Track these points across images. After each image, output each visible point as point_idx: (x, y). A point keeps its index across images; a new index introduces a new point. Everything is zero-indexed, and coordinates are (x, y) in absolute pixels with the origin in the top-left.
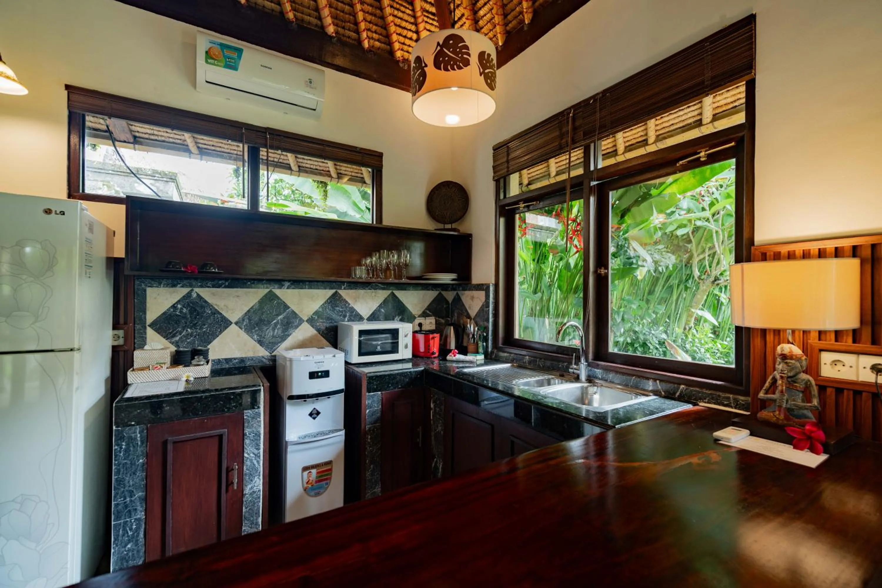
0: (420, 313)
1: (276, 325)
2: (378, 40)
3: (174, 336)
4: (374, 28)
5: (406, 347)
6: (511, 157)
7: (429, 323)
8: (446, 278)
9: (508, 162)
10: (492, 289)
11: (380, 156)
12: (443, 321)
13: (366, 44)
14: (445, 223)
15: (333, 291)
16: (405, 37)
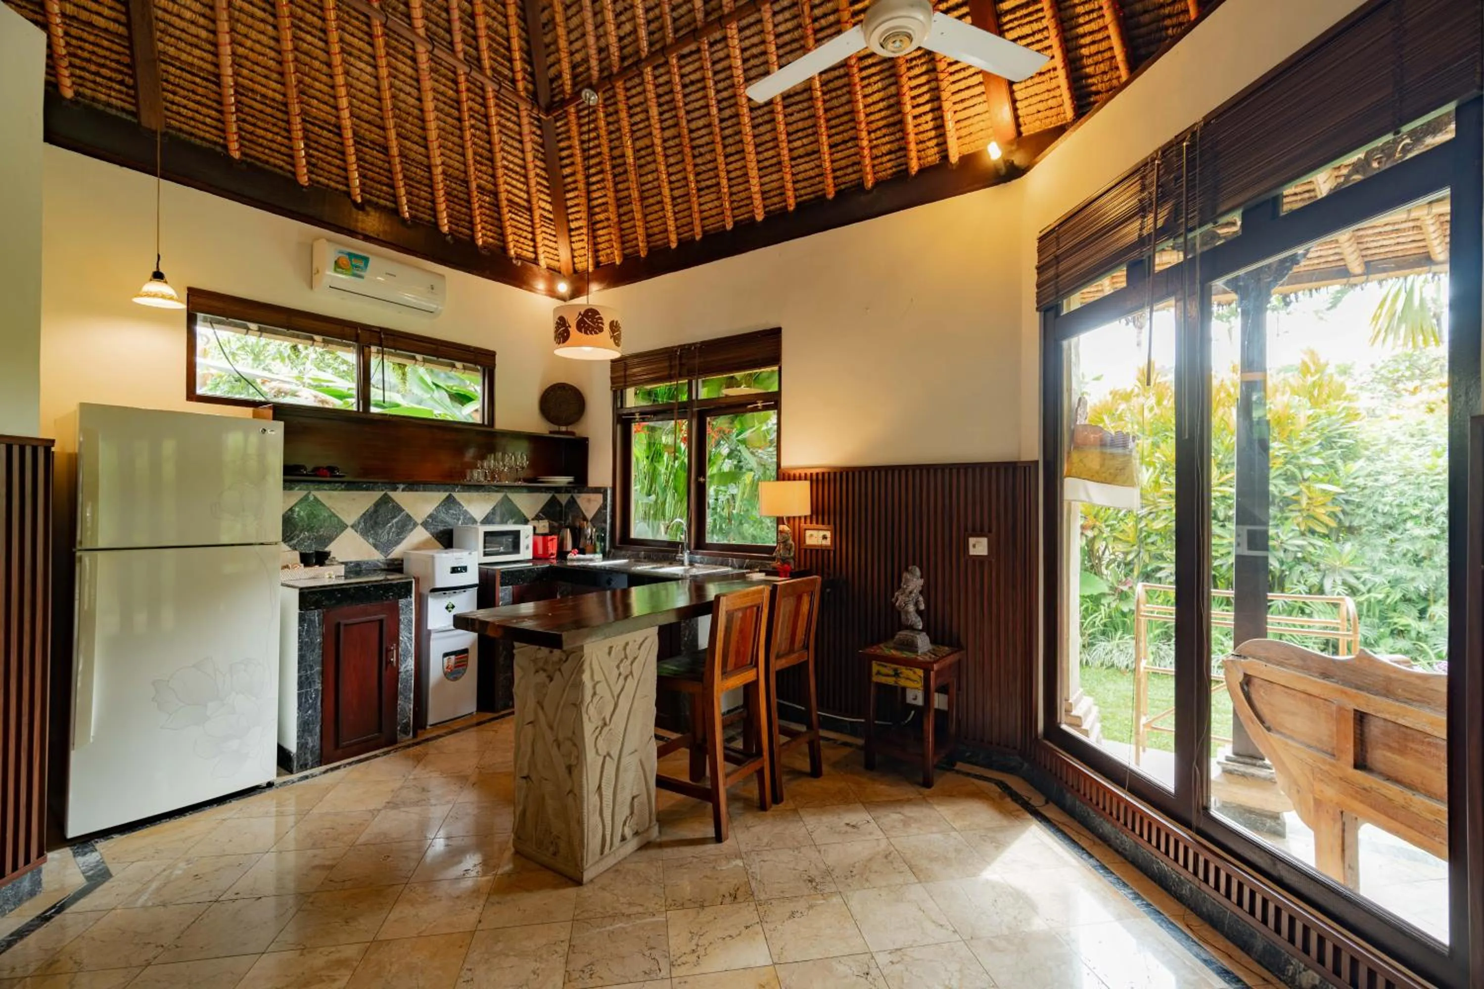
0: (533, 516)
1: (391, 528)
2: (492, 237)
3: (292, 539)
4: (490, 227)
5: (527, 547)
6: (628, 373)
7: (543, 526)
8: (563, 480)
9: (625, 376)
10: (609, 492)
11: (491, 355)
12: (556, 524)
13: (480, 242)
14: (559, 424)
15: (447, 494)
16: (520, 236)
